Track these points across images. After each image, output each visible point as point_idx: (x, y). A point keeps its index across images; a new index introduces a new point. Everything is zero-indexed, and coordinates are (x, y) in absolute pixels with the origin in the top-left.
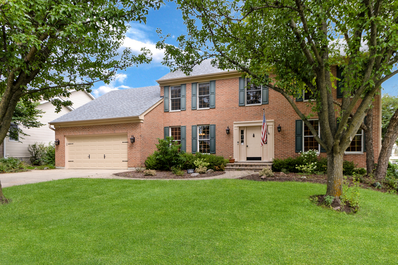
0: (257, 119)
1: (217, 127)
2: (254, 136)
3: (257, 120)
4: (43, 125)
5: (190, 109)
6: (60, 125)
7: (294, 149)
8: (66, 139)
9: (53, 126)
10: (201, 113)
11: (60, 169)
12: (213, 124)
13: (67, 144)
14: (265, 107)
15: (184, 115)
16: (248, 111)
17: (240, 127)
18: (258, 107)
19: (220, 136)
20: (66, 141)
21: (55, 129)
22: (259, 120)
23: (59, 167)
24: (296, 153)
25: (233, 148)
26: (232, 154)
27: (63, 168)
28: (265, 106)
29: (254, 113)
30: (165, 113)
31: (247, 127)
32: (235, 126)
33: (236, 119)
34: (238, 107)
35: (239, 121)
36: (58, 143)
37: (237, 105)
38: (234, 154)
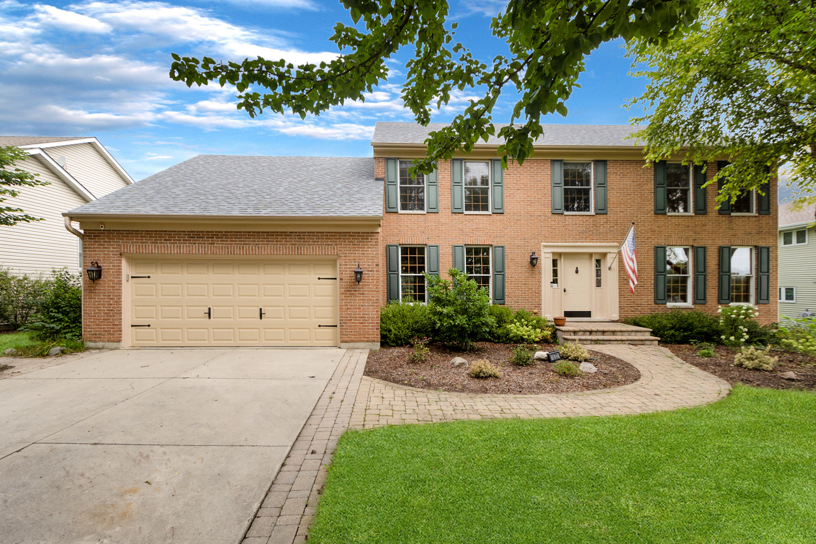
0: (585, 239)
1: (507, 251)
2: (577, 272)
3: (586, 242)
4: (33, 219)
5: (449, 212)
6: (102, 223)
7: (651, 297)
8: (124, 263)
9: (76, 225)
10: (472, 220)
11: (103, 348)
12: (500, 245)
13: (128, 276)
14: (602, 219)
15: (435, 222)
16: (568, 225)
17: (554, 254)
18: (588, 217)
19: (515, 271)
20: (126, 269)
21: (82, 232)
22: (590, 242)
23: (100, 344)
24: (656, 304)
25: (539, 293)
26: (539, 305)
27: (115, 345)
28: (601, 217)
29: (581, 229)
30: (387, 215)
31: (566, 254)
32: (543, 250)
33: (546, 239)
34: (550, 214)
35: (551, 242)
36: (95, 274)
37: (548, 211)
38: (543, 306)
